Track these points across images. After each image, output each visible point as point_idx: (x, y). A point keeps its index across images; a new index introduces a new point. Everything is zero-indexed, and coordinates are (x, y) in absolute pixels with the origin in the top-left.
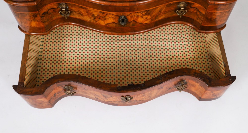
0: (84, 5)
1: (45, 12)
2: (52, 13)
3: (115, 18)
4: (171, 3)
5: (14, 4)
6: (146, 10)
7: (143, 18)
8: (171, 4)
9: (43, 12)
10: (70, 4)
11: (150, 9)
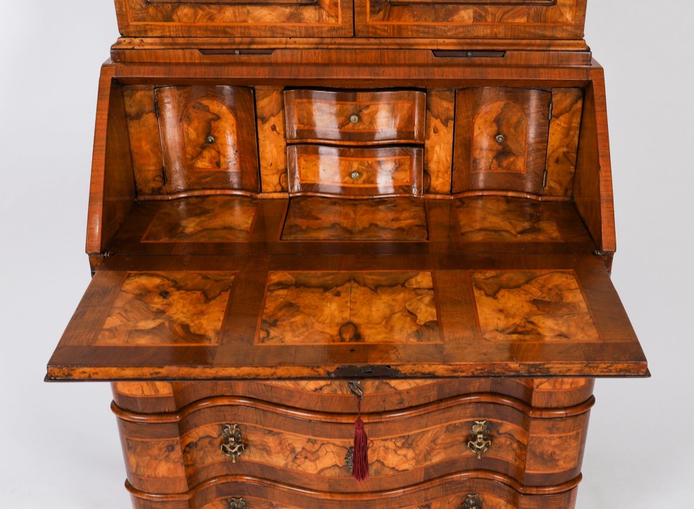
0: (274, 427)
1: (192, 442)
2: (206, 447)
3: (339, 453)
4: (455, 424)
5: (134, 419)
6: (403, 435)
7: (399, 455)
8: (456, 427)
9: (189, 440)
10: (246, 427)
11: (412, 433)
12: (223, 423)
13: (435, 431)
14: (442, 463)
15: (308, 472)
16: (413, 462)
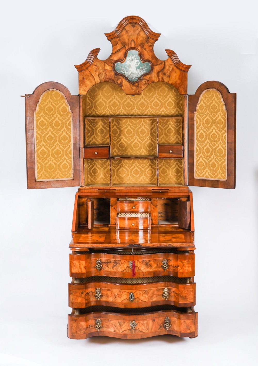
0: (110, 288)
2: (91, 295)
3: (127, 295)
4: (159, 289)
7: (144, 296)
9: (87, 292)
10: (102, 289)
11: (147, 289)
12: (96, 288)
13: (154, 290)
14: (156, 301)
15: (119, 302)
16: (147, 299)
